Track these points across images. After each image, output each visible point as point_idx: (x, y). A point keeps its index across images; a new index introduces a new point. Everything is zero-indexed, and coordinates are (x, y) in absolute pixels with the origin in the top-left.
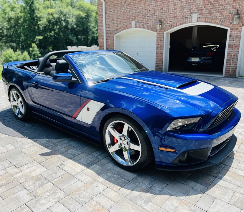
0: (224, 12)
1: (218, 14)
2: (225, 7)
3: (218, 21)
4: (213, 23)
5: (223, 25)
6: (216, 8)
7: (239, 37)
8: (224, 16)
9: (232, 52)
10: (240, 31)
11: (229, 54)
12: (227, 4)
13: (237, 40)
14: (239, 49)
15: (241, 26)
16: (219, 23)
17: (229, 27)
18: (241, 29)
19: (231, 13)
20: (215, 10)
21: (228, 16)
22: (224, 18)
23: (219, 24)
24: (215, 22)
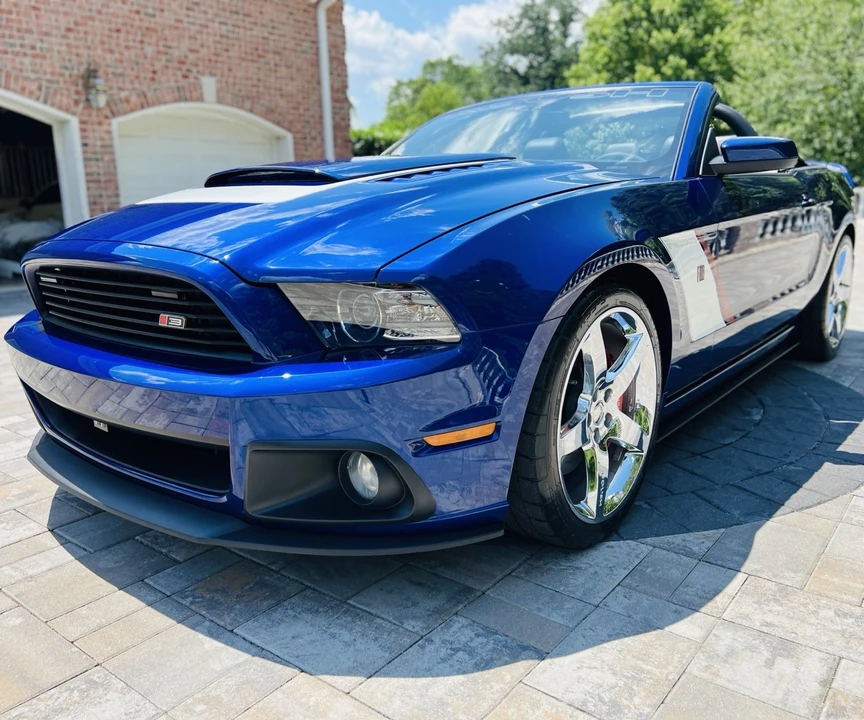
0: (44, 57)
1: (27, 61)
2: (42, 41)
3: (33, 87)
4: (15, 91)
5: (53, 105)
6: (11, 37)
7: (108, 148)
8: (45, 73)
9: (101, 196)
10: (109, 132)
11: (95, 203)
12: (47, 34)
13: (107, 158)
14: (117, 188)
15: (107, 117)
16: (37, 93)
17: (74, 114)
18: (110, 124)
19: (66, 68)
20: (12, 45)
21: (61, 75)
22: (49, 81)
23: (38, 99)
24: (23, 89)
